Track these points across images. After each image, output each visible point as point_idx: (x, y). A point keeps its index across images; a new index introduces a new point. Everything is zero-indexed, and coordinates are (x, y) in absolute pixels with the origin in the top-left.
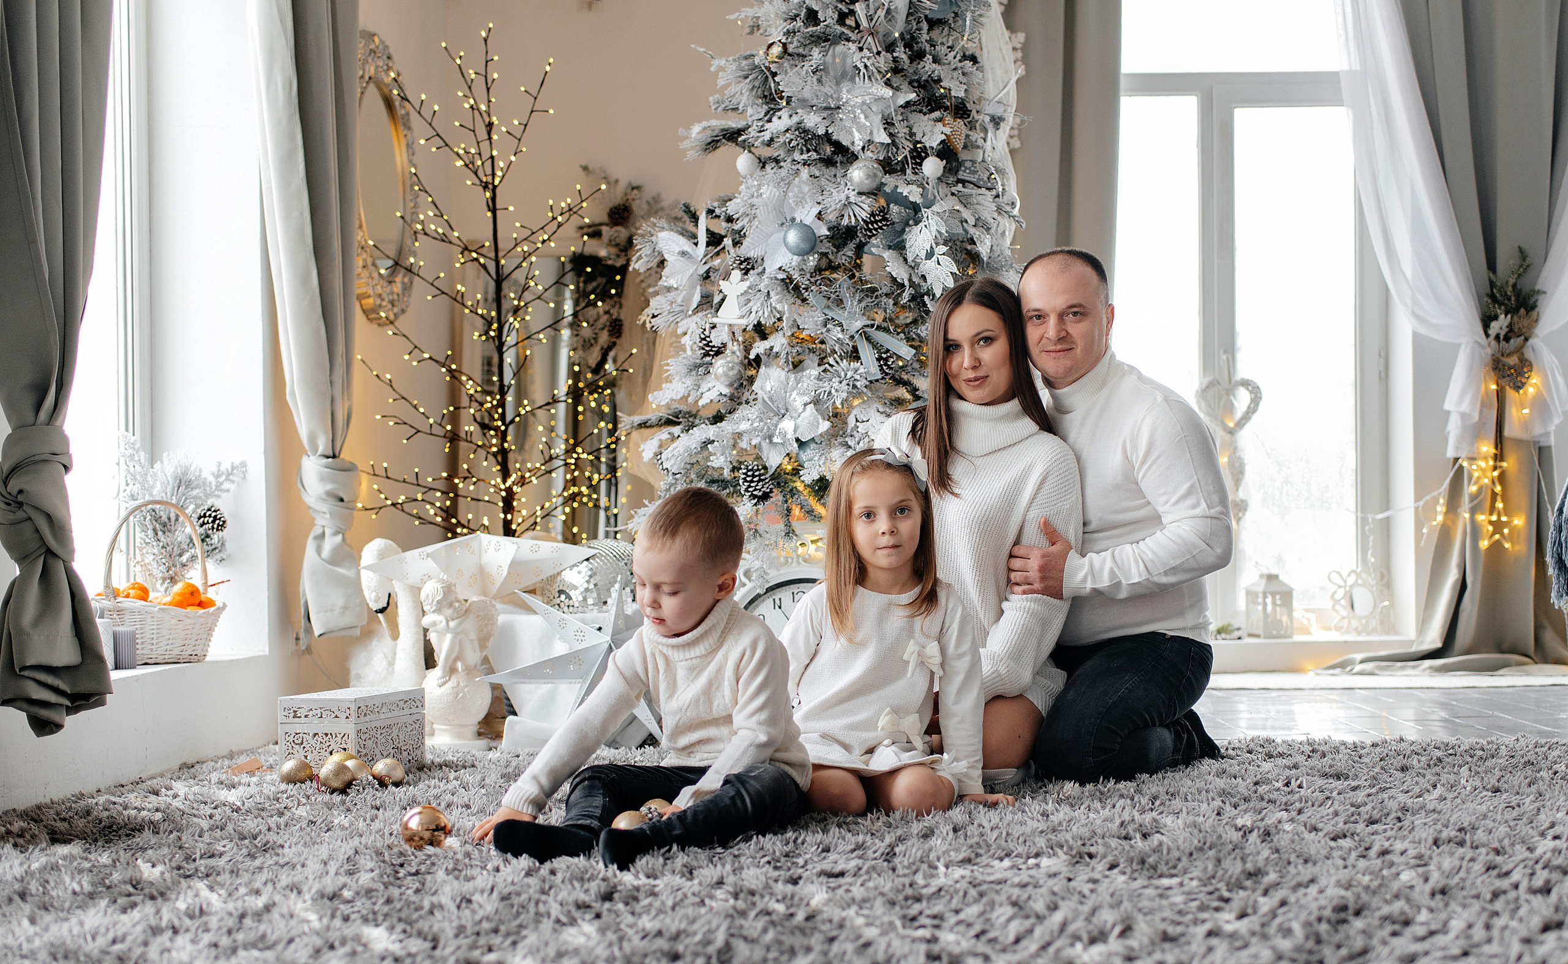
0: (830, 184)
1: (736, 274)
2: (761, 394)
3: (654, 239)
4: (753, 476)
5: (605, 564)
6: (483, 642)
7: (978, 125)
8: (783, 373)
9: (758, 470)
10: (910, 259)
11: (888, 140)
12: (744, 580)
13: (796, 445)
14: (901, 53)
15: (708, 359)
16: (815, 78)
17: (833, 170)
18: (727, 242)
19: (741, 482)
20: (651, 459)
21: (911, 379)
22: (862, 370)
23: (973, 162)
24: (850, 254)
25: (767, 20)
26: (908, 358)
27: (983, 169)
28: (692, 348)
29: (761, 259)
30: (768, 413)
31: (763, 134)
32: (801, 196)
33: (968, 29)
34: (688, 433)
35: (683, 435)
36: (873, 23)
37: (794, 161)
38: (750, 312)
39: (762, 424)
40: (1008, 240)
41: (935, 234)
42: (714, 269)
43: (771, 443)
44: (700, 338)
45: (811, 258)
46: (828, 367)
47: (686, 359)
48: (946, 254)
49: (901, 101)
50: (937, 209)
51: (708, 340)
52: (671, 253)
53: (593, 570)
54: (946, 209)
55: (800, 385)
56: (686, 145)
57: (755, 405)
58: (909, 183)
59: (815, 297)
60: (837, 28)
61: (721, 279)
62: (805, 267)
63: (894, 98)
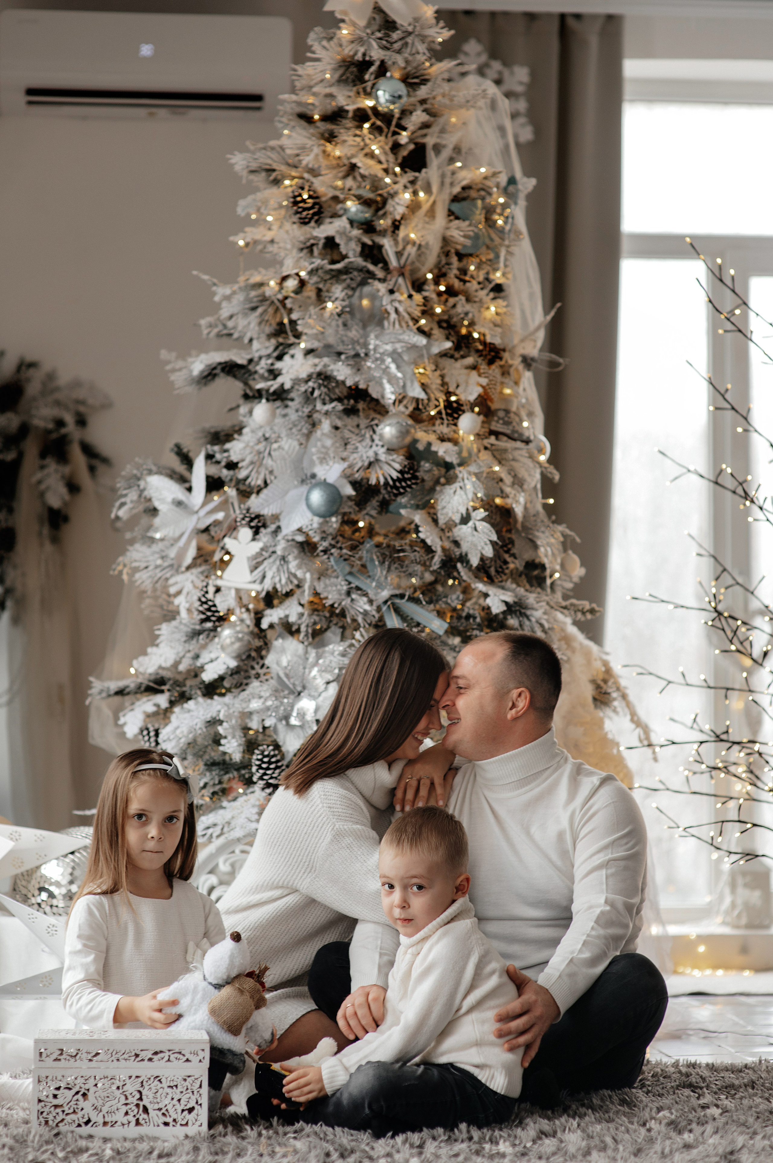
0: (354, 437)
1: (245, 533)
2: (275, 669)
3: (142, 484)
4: (270, 763)
7: (512, 370)
8: (301, 647)
9: (274, 756)
10: (442, 521)
11: (422, 396)
15: (209, 625)
16: (340, 322)
17: (356, 421)
18: (230, 491)
19: (254, 769)
20: (136, 736)
23: (507, 412)
24: (374, 513)
25: (280, 248)
26: (441, 632)
27: (517, 419)
28: (189, 610)
29: (276, 517)
30: (283, 691)
31: (280, 380)
32: (323, 450)
33: (502, 265)
34: (182, 708)
35: (177, 709)
36: (403, 261)
37: (314, 410)
38: (264, 577)
39: (277, 703)
40: (540, 495)
41: (470, 495)
42: (216, 523)
43: (288, 724)
44: (200, 600)
45: (334, 519)
46: (354, 641)
47: (181, 623)
48: (483, 520)
49: (435, 350)
50: (473, 468)
51: (210, 603)
52: (162, 501)
53: (78, 864)
54: (485, 469)
55: (321, 661)
56: (178, 378)
57: (267, 680)
58: (442, 439)
59: (336, 562)
60: (360, 262)
61: (224, 536)
62: (326, 528)
63: (428, 347)
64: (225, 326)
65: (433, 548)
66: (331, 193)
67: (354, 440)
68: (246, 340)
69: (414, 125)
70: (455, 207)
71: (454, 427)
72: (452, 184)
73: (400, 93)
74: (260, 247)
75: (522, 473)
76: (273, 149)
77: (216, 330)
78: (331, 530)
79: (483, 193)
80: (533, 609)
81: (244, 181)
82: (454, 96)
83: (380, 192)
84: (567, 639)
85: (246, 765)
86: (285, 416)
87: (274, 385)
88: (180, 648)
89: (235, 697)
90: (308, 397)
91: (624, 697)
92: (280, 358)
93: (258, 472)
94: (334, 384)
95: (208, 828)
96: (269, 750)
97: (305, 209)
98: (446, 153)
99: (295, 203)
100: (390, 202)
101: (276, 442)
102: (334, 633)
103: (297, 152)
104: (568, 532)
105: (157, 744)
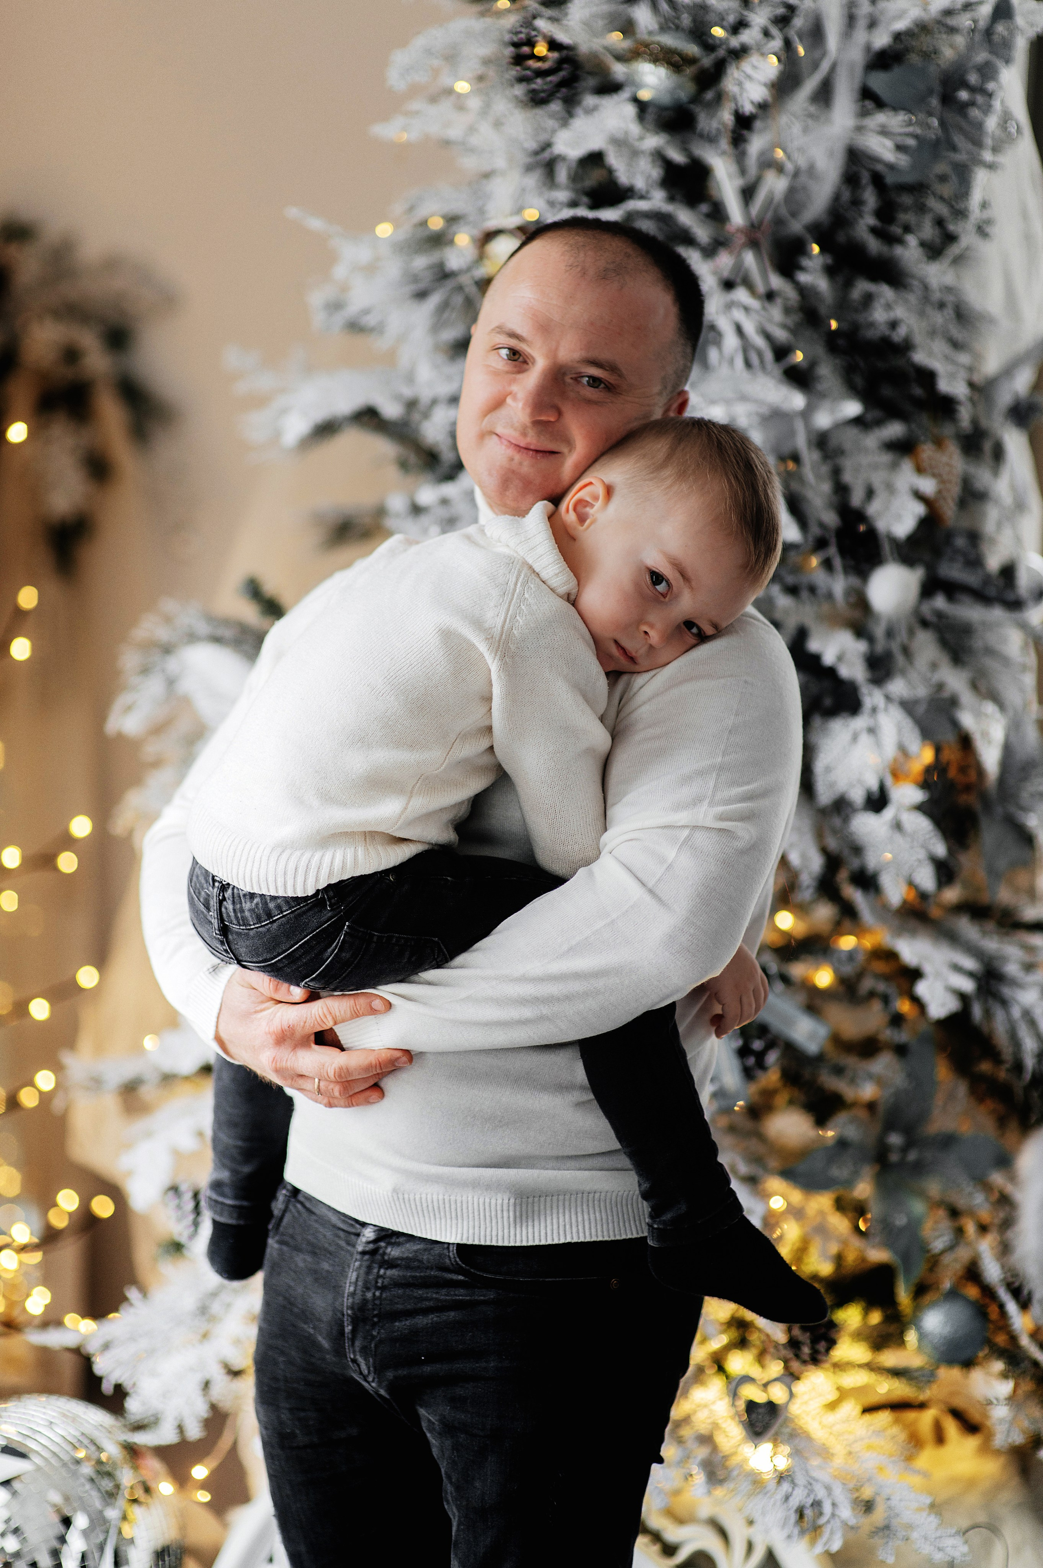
3: (173, 664)
7: (987, 444)
20: (150, 1207)
26: (813, 1050)
33: (976, 199)
36: (756, 210)
41: (889, 750)
48: (915, 807)
49: (823, 421)
50: (898, 687)
54: (922, 692)
58: (835, 620)
60: (661, 203)
63: (807, 413)
70: (879, 82)
71: (859, 596)
72: (872, 24)
77: (340, 317)
80: (1014, 983)
97: (539, 73)
99: (519, 60)
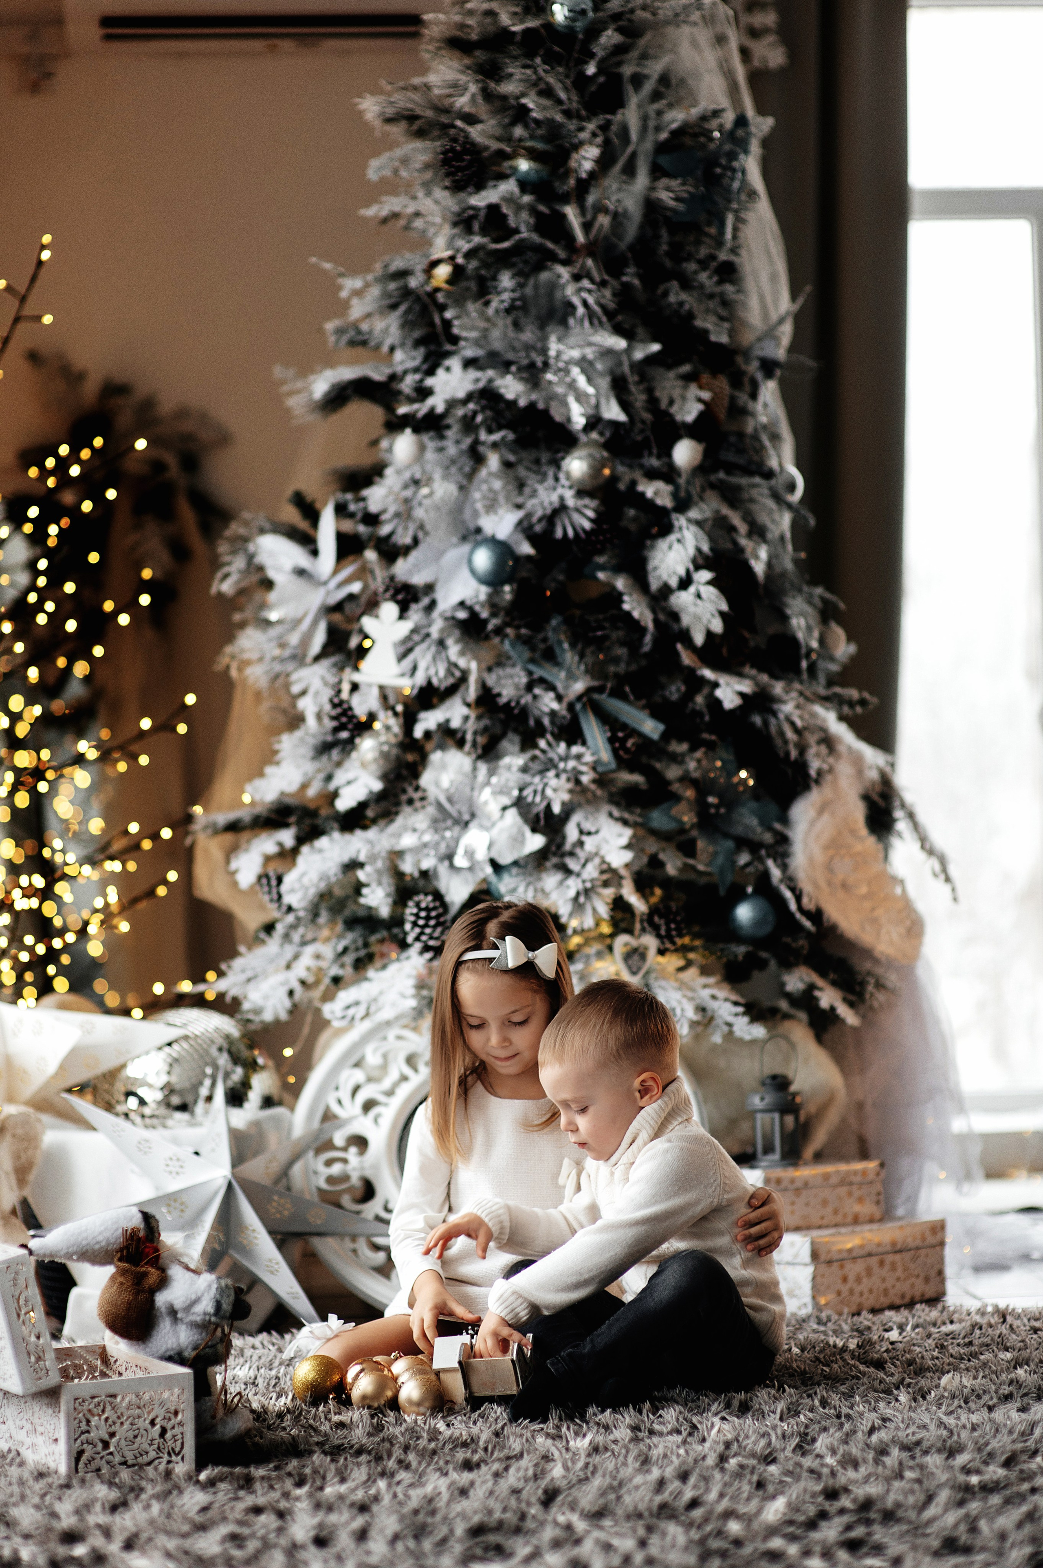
0: (532, 476)
1: (389, 609)
2: (433, 791)
3: (251, 547)
5: (196, 1050)
6: (22, 1173)
7: (746, 381)
8: (467, 762)
9: (435, 908)
10: (654, 585)
11: (623, 417)
12: (407, 1071)
13: (489, 870)
14: (630, 277)
15: (344, 735)
16: (509, 321)
17: (534, 455)
18: (369, 555)
19: (408, 927)
20: (252, 887)
21: (658, 765)
22: (588, 758)
23: (741, 435)
24: (561, 577)
25: (427, 222)
26: (655, 736)
27: (757, 445)
28: (319, 716)
29: (429, 588)
30: (444, 820)
31: (430, 401)
32: (491, 495)
33: (729, 235)
34: (312, 847)
35: (305, 849)
36: (592, 235)
37: (476, 442)
38: (415, 668)
39: (437, 837)
40: (790, 547)
41: (691, 551)
42: (351, 597)
43: (452, 866)
44: (331, 701)
45: (507, 588)
46: (537, 752)
47: (307, 734)
48: (710, 583)
49: (639, 355)
50: (694, 514)
51: (345, 706)
52: (279, 569)
53: (176, 1060)
54: (708, 514)
55: (494, 780)
56: (295, 403)
57: (423, 807)
58: (652, 475)
59: (513, 645)
60: (535, 238)
61: (363, 614)
62: (497, 600)
63: (628, 351)
64: (359, 332)
65: (643, 623)
66: (495, 145)
67: (532, 481)
68: (385, 349)
69: (605, 49)
70: (664, 161)
71: (665, 460)
72: (658, 129)
73: (583, 6)
74: (402, 222)
75: (763, 518)
76: (415, 88)
77: (345, 338)
78: (503, 604)
79: (702, 139)
81: (377, 133)
82: (659, 8)
83: (558, 142)
84: (828, 742)
85: (397, 921)
86: (441, 450)
87: (421, 409)
88: (309, 767)
89: (382, 831)
90: (468, 425)
91: (911, 816)
92: (431, 372)
93: (406, 528)
94: (502, 405)
95: (348, 1007)
96: (427, 900)
97: (459, 169)
98: (648, 87)
99: (445, 162)
100: (575, 156)
101: (427, 485)
102: (511, 742)
103: (447, 91)
104: (828, 595)
105: (280, 897)
